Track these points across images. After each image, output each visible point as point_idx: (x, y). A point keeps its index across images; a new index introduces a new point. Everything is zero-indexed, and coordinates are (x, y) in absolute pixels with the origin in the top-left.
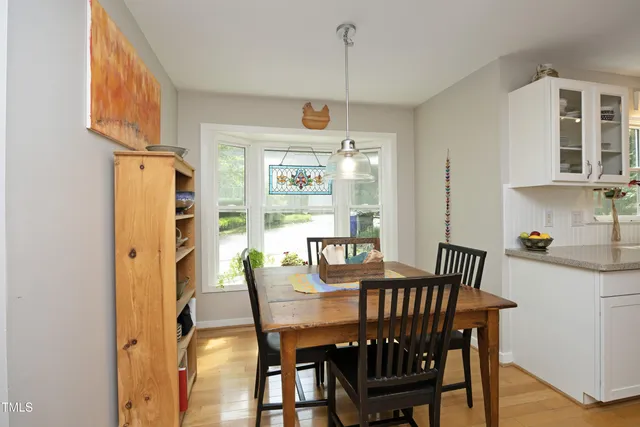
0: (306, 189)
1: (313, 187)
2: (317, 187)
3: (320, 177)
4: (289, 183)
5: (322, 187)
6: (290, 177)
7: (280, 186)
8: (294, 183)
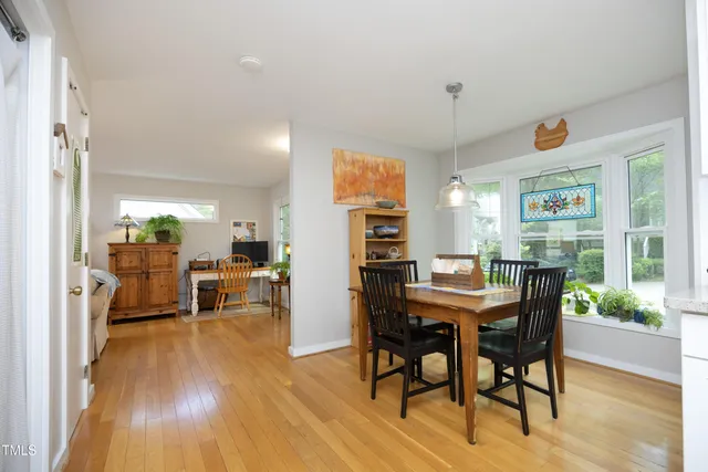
0: (560, 213)
1: (569, 211)
2: (575, 209)
3: (578, 198)
4: (541, 209)
5: (582, 209)
6: (542, 203)
7: (531, 213)
8: (546, 208)
